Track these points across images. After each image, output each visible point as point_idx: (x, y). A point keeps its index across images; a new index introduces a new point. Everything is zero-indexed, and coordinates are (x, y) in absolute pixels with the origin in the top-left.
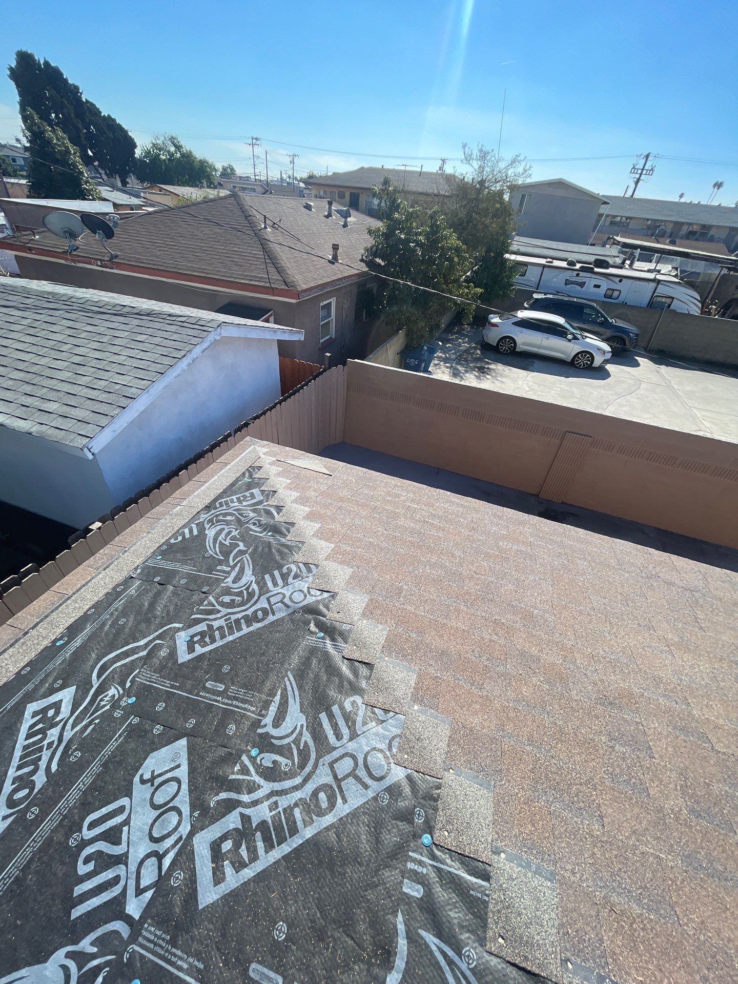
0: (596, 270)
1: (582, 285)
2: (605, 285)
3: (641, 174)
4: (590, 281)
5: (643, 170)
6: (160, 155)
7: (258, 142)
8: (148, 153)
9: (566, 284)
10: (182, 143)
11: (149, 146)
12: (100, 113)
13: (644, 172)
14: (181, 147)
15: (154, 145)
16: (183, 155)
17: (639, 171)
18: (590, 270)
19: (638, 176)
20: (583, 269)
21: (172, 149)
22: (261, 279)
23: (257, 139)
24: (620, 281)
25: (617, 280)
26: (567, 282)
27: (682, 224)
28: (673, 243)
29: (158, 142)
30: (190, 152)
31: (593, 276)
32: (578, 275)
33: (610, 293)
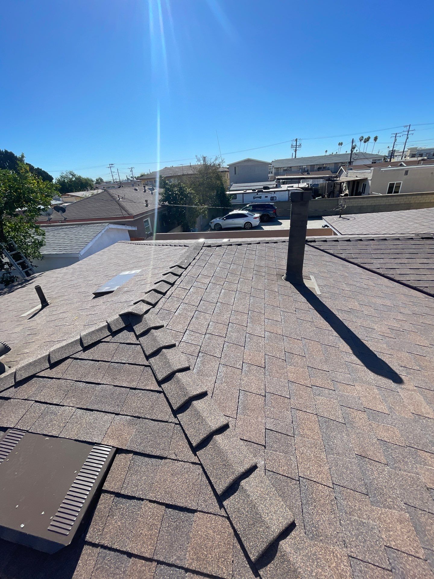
0: (264, 191)
1: (260, 197)
2: (270, 196)
3: (296, 148)
4: (263, 195)
5: (296, 146)
6: (65, 180)
7: (113, 166)
8: (59, 181)
9: (254, 199)
10: (75, 173)
11: (59, 177)
12: (34, 167)
13: (297, 146)
14: (75, 175)
15: (61, 176)
16: (76, 179)
17: (295, 147)
18: (262, 191)
19: (295, 149)
20: (258, 191)
21: (71, 177)
22: (120, 215)
23: (111, 164)
24: (275, 193)
25: (273, 193)
26: (254, 198)
27: (314, 165)
28: (308, 174)
29: (63, 175)
30: (80, 176)
31: (263, 193)
32: (257, 194)
33: (272, 199)
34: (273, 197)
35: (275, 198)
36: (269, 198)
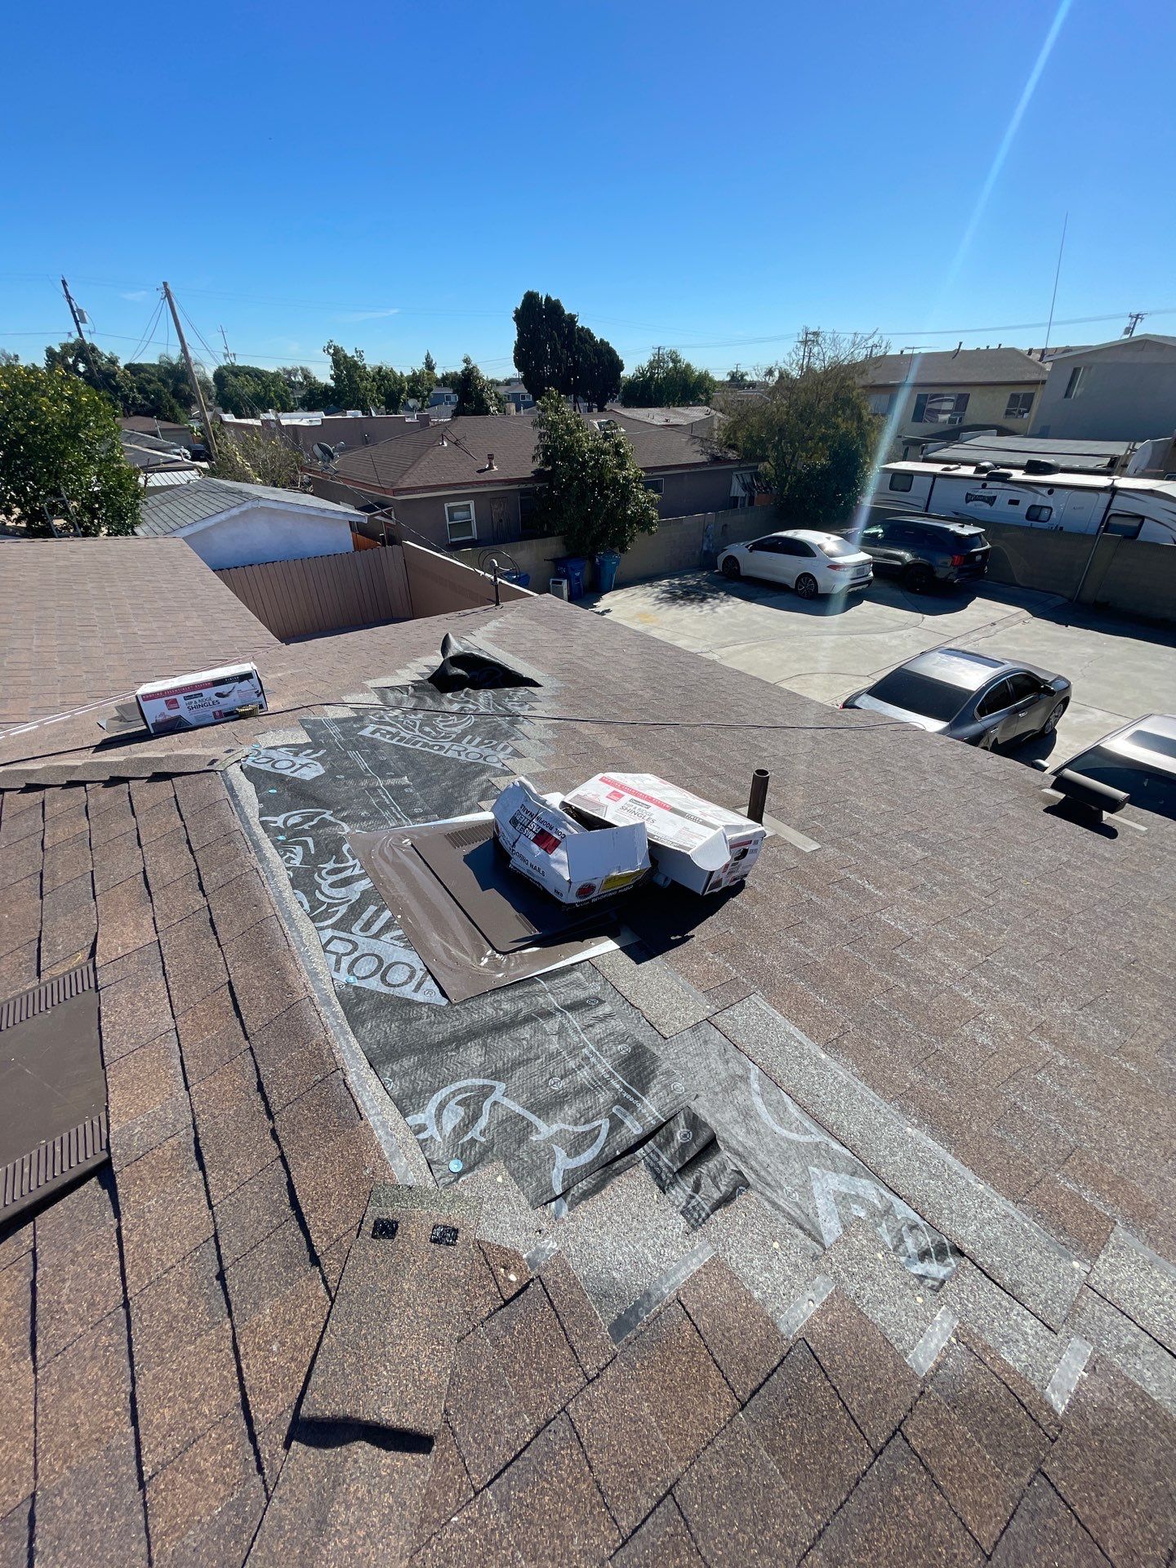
1: (991, 500)
2: (1027, 500)
6: (655, 374)
8: (639, 373)
9: (967, 501)
10: (682, 357)
14: (680, 361)
16: (681, 370)
21: (670, 365)
24: (1064, 494)
25: (1045, 491)
30: (689, 365)
31: (1007, 486)
32: (984, 486)
33: (1034, 513)
34: (1042, 507)
35: (1046, 512)
36: (1022, 509)
